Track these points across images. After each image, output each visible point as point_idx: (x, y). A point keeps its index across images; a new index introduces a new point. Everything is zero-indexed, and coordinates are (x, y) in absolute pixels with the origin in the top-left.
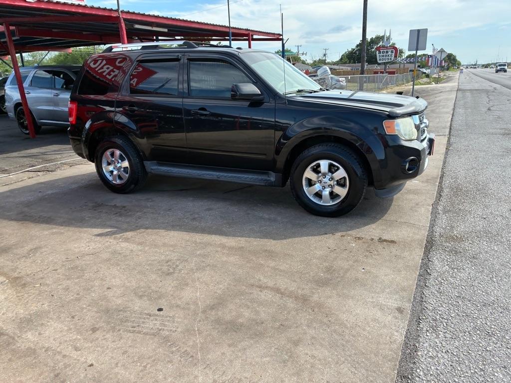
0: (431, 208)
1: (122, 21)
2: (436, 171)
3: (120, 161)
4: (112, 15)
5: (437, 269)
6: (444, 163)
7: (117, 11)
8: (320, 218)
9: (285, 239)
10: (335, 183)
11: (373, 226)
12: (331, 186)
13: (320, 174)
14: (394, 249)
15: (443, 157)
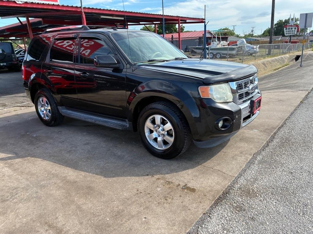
0: (251, 157)
1: (83, 13)
2: (279, 121)
3: (47, 105)
4: (78, 10)
5: (209, 227)
6: (292, 114)
7: (81, 7)
8: (156, 158)
9: (114, 177)
10: (166, 133)
11: (190, 171)
12: (164, 135)
13: (156, 126)
14: (188, 199)
15: (293, 108)
